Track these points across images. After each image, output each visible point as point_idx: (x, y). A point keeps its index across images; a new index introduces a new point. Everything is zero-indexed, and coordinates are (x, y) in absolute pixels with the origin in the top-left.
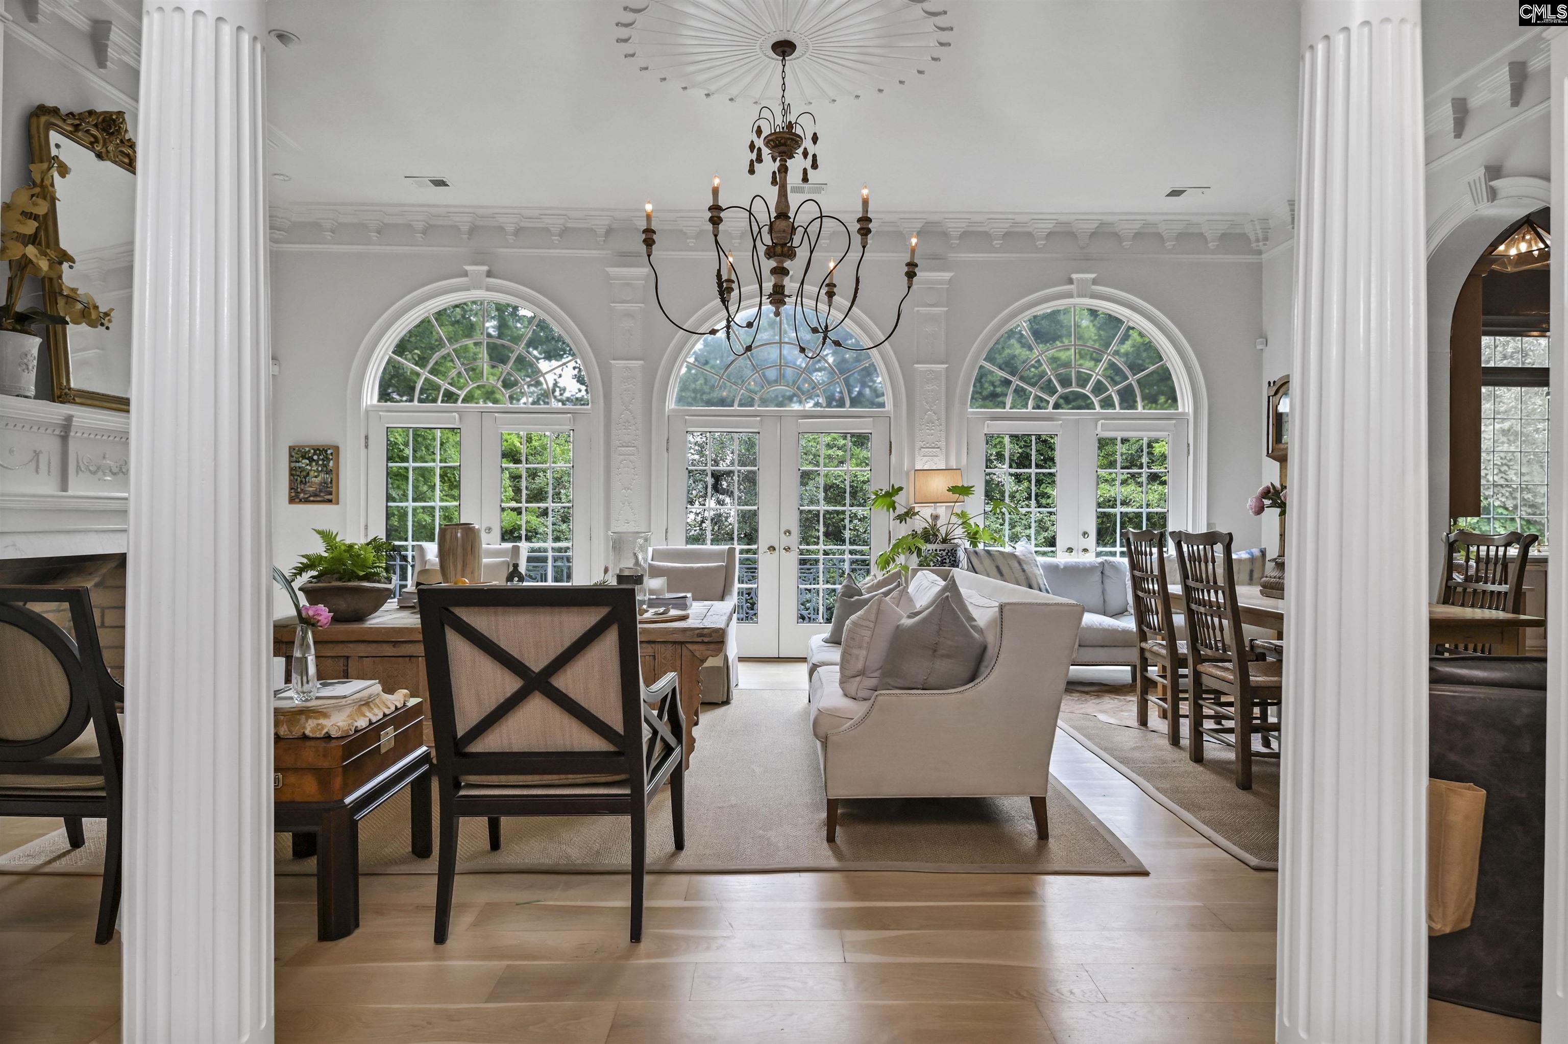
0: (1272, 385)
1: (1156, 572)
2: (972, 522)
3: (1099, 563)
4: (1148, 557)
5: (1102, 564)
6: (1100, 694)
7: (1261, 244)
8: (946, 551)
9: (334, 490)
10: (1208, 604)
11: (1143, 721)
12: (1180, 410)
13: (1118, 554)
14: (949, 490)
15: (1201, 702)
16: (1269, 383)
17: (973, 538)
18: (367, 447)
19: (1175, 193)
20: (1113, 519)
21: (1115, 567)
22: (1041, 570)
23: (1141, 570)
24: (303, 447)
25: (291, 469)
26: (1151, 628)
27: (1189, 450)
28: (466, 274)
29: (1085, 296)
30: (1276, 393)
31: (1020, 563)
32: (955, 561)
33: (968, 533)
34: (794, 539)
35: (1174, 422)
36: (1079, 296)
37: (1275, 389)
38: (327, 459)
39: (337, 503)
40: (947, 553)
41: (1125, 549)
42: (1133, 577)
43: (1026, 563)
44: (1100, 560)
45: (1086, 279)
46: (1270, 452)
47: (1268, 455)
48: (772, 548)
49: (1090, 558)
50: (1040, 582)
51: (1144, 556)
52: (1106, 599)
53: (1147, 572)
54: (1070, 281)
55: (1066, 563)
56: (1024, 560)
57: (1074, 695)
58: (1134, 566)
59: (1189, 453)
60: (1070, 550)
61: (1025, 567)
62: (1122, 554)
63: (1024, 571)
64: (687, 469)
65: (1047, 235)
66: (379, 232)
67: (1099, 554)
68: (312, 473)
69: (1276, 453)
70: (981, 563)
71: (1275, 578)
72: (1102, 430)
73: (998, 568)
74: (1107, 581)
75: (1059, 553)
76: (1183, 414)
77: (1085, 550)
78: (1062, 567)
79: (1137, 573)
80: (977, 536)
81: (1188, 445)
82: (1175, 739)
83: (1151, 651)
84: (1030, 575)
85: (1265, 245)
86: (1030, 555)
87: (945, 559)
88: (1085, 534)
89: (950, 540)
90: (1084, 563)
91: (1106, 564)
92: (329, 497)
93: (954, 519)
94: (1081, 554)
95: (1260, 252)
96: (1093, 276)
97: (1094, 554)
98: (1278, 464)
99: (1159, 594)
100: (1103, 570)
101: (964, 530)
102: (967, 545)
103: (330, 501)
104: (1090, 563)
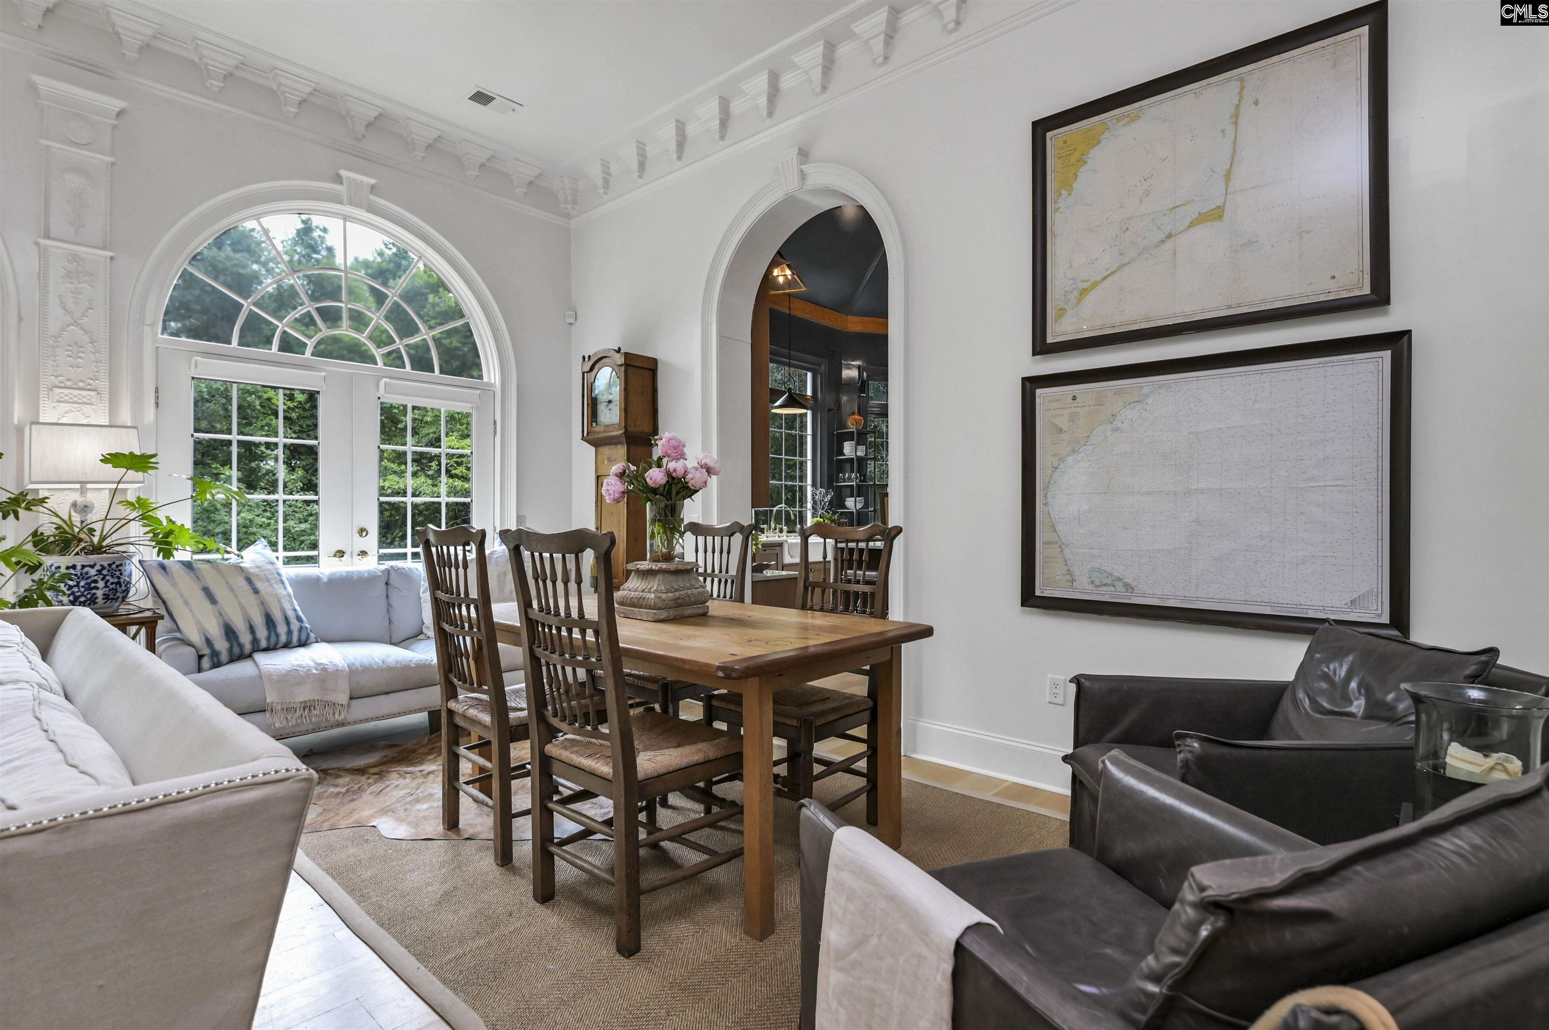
0: (587, 359)
1: (474, 594)
2: (161, 515)
3: (383, 572)
4: (461, 570)
5: (388, 572)
6: (383, 768)
7: (569, 206)
8: (98, 567)
10: (567, 648)
11: (452, 820)
12: (485, 379)
13: (409, 556)
14: (105, 460)
15: (550, 805)
16: (584, 358)
17: (165, 543)
19: (481, 98)
20: (402, 511)
21: (405, 575)
22: (290, 590)
23: (449, 591)
26: (465, 682)
27: (495, 428)
29: (360, 206)
30: (591, 369)
31: (249, 581)
32: (119, 583)
33: (155, 535)
35: (479, 392)
36: (351, 204)
37: (591, 363)
40: (99, 572)
41: (420, 550)
42: (436, 601)
43: (261, 580)
44: (383, 567)
45: (362, 182)
46: (585, 435)
47: (583, 438)
49: (370, 565)
50: (287, 606)
51: (453, 570)
52: (391, 619)
53: (459, 594)
54: (339, 179)
55: (333, 574)
56: (257, 575)
57: (341, 781)
58: (436, 583)
59: (495, 432)
60: (340, 554)
61: (259, 585)
62: (415, 555)
63: (256, 591)
65: (300, 102)
67: (382, 558)
69: (591, 437)
70: (174, 584)
71: (636, 591)
72: (386, 392)
73: (207, 591)
74: (394, 595)
75: (323, 559)
76: (489, 384)
77: (363, 553)
78: (325, 580)
79: (441, 595)
80: (170, 539)
81: (495, 422)
82: (505, 857)
83: (464, 716)
84: (268, 598)
85: (574, 208)
86: (269, 567)
87: (96, 582)
88: (362, 531)
89: (110, 546)
90: (359, 572)
91: (392, 573)
93: (120, 511)
94: (356, 558)
95: (568, 216)
96: (373, 181)
97: (376, 558)
98: (592, 449)
99: (479, 629)
100: (387, 580)
101: (148, 529)
102: (151, 555)
104: (369, 572)
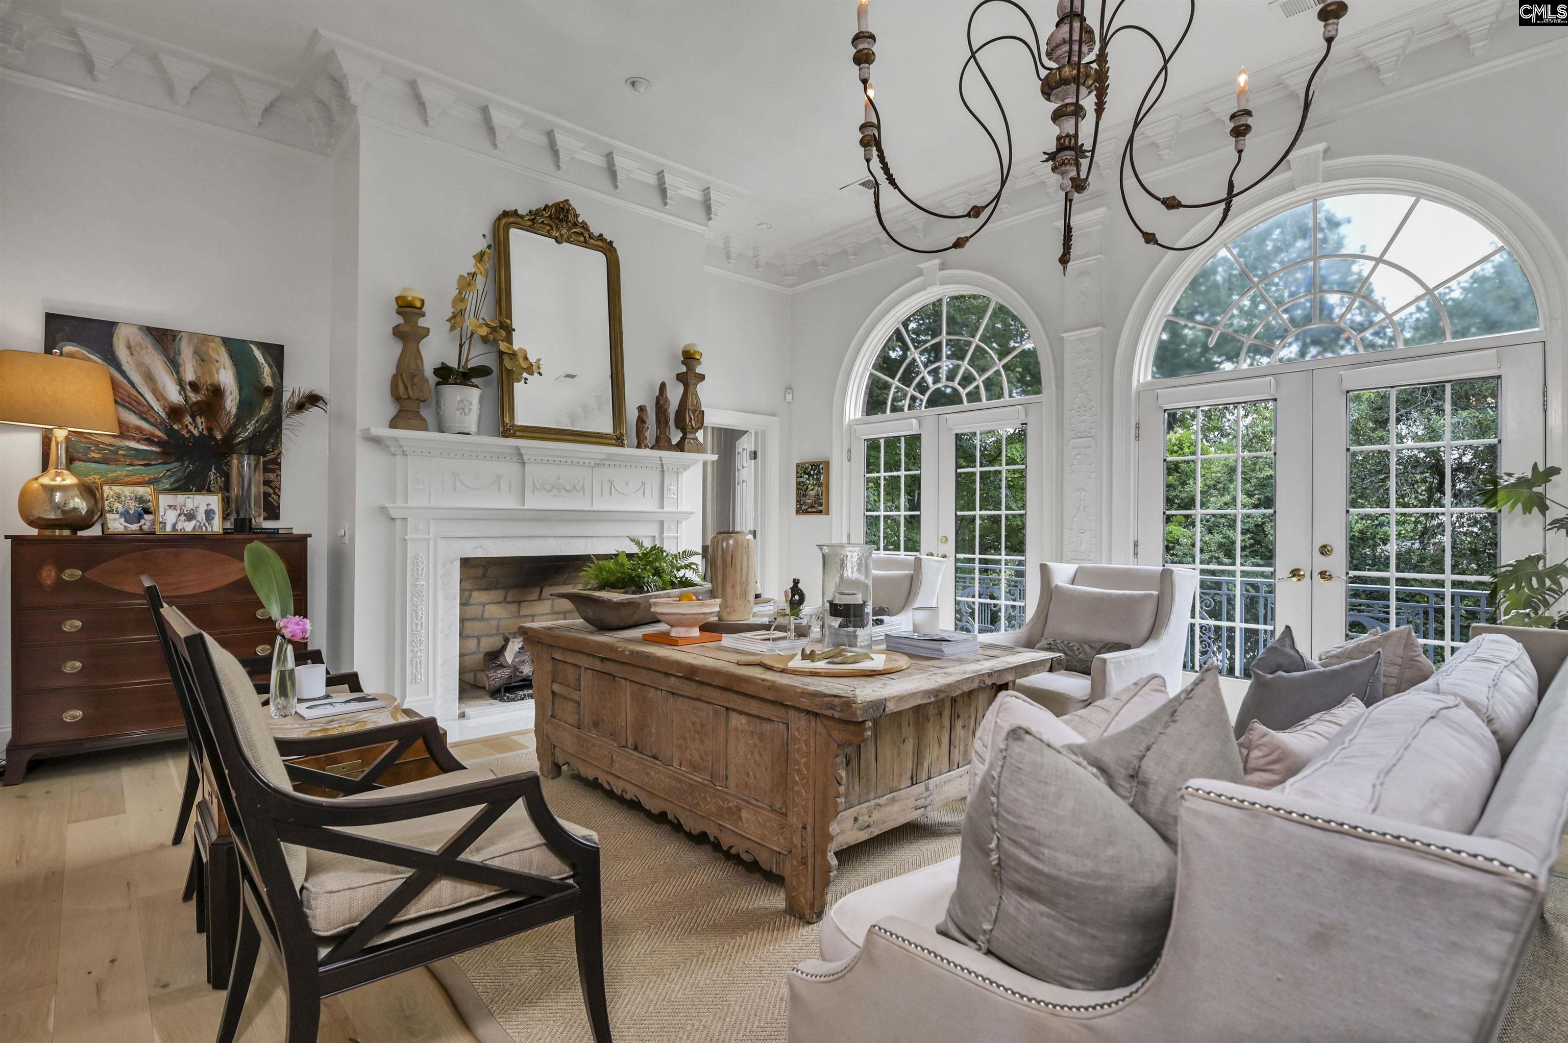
9: (823, 501)
18: (849, 460)
24: (805, 463)
25: (798, 484)
28: (920, 273)
34: (1338, 562)
38: (819, 473)
39: (828, 513)
48: (1295, 573)
64: (1165, 460)
66: (855, 255)
68: (810, 487)
92: (820, 508)
103: (821, 512)
